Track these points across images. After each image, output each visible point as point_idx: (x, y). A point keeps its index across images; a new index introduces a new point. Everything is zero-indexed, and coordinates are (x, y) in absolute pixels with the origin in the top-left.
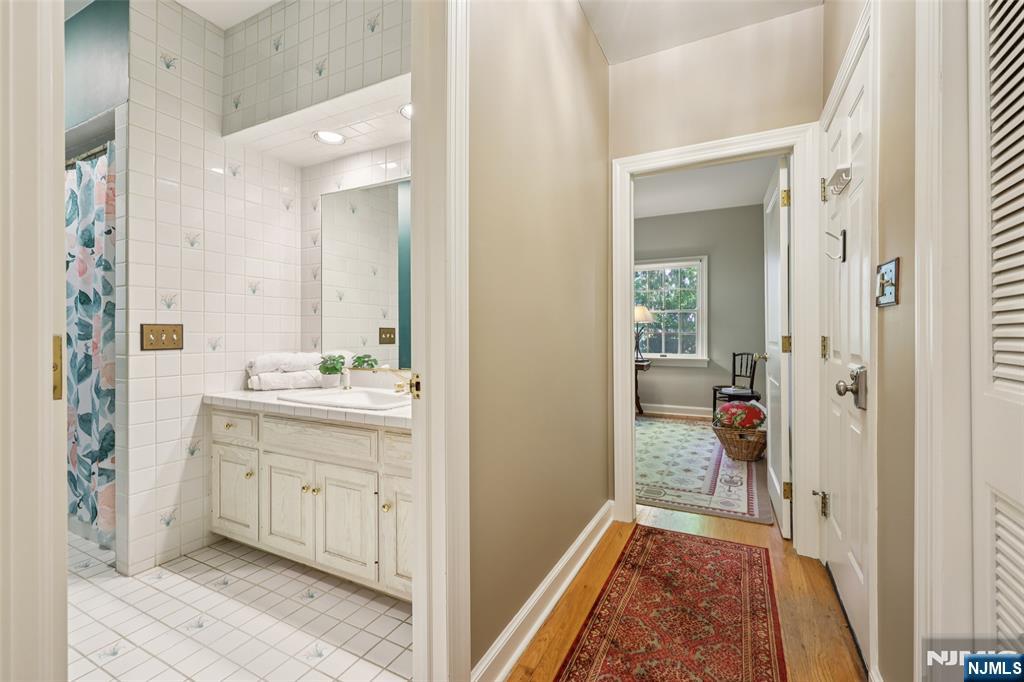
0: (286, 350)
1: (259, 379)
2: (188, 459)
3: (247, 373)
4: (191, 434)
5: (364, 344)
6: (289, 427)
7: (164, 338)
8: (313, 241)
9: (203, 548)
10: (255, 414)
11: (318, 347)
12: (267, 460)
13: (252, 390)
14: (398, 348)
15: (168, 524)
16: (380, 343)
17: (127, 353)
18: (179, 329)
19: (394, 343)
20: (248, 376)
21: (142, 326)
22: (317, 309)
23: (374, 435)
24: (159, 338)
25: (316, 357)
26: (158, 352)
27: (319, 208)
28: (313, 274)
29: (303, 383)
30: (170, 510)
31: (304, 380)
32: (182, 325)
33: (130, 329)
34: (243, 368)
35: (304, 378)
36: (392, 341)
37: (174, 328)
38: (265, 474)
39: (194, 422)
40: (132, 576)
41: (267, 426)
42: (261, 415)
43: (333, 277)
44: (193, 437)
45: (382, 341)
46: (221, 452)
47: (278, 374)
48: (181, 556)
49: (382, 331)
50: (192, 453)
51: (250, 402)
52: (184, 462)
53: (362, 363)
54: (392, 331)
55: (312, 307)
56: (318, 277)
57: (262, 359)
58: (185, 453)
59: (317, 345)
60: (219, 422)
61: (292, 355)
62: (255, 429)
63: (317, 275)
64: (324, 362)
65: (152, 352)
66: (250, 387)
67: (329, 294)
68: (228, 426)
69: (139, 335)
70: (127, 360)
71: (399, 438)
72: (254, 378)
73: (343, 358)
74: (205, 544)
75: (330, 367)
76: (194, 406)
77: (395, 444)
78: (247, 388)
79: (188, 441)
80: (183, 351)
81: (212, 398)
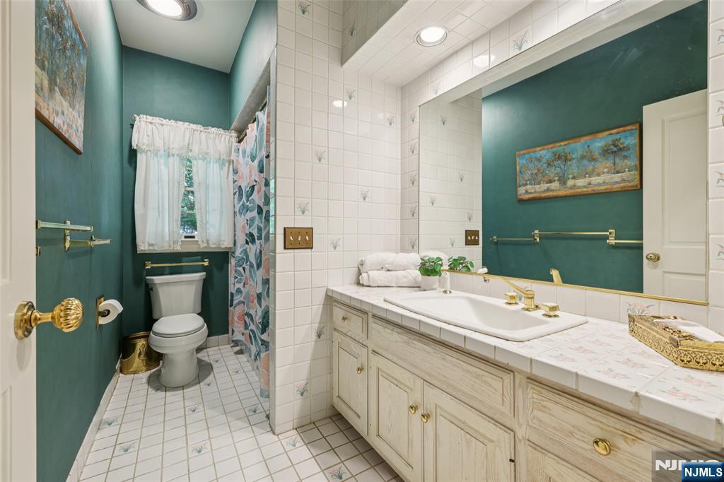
0: (390, 250)
1: (368, 275)
2: (316, 341)
3: (359, 270)
4: (318, 321)
5: (452, 245)
6: (395, 334)
7: (300, 239)
8: (411, 151)
9: (326, 418)
10: (365, 313)
11: (416, 248)
12: (375, 360)
13: (363, 285)
14: (481, 249)
15: (302, 394)
16: (466, 244)
17: (275, 252)
18: (310, 231)
19: (478, 244)
20: (360, 273)
21: (285, 228)
22: (415, 213)
23: (508, 378)
24: (295, 239)
25: (414, 258)
26: (296, 251)
27: (417, 120)
28: (411, 181)
29: (404, 282)
30: (303, 383)
31: (405, 280)
32: (312, 228)
33: (277, 232)
34: (356, 266)
35: (405, 277)
36: (476, 243)
37: (306, 230)
38: (373, 373)
39: (321, 310)
40: (277, 435)
41: (376, 327)
42: (370, 315)
43: (428, 184)
44: (320, 323)
45: (468, 243)
46: (340, 340)
47: (383, 272)
48: (311, 423)
49: (468, 233)
50: (319, 336)
51: (361, 301)
52: (313, 343)
53: (458, 265)
54: (476, 233)
55: (410, 212)
56: (416, 184)
57: (371, 258)
58: (314, 336)
59: (414, 246)
60: (339, 312)
61: (394, 255)
62: (365, 326)
63: (415, 181)
64: (423, 264)
65: (292, 251)
66: (361, 282)
67: (424, 200)
68: (344, 319)
69: (283, 236)
70: (275, 256)
71: (557, 398)
72: (364, 275)
73: (441, 260)
74: (328, 415)
75: (429, 269)
76: (320, 298)
77: (550, 405)
78: (358, 283)
79: (316, 326)
80: (313, 250)
81: (333, 291)
